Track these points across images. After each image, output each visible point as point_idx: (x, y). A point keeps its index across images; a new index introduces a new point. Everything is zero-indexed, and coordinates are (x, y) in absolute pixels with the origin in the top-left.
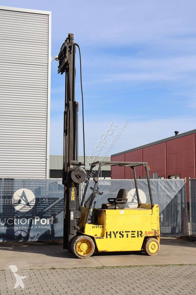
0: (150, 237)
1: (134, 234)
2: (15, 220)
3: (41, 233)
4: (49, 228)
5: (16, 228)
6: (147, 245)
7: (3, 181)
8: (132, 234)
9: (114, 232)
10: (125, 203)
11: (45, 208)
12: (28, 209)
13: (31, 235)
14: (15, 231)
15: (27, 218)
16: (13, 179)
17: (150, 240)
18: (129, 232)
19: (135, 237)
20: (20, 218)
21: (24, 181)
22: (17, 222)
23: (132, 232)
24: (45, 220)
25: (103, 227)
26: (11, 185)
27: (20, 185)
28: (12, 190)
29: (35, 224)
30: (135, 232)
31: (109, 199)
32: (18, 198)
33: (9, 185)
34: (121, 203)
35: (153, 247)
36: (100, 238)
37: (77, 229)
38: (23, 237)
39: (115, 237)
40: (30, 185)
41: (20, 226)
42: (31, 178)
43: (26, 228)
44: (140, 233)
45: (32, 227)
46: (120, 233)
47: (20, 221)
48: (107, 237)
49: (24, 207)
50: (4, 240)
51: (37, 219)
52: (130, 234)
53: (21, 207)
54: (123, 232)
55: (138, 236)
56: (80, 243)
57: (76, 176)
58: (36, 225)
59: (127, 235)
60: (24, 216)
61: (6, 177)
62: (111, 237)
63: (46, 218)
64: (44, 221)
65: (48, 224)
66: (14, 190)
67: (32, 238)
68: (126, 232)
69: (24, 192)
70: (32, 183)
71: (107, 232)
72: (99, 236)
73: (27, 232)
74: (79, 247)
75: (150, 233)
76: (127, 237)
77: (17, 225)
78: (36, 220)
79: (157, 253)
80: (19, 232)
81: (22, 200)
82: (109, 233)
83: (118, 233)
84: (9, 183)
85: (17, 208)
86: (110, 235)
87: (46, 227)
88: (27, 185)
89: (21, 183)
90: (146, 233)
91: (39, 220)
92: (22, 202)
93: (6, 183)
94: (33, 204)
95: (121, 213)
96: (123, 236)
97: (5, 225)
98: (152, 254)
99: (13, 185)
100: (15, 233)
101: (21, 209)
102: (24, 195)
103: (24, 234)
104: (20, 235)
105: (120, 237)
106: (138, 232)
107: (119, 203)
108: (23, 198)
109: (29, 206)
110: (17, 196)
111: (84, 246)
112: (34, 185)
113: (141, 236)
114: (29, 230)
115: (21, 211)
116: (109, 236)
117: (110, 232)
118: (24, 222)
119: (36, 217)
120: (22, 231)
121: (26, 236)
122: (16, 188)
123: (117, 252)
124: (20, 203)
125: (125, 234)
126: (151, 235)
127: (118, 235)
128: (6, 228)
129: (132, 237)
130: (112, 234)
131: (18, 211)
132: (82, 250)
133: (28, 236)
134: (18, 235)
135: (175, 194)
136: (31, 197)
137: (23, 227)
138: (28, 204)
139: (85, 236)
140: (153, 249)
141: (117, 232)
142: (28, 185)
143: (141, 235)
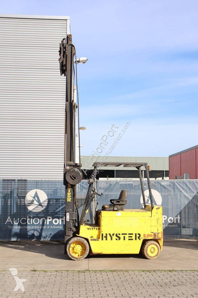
0: (149, 240)
1: (132, 237)
2: (28, 219)
3: (53, 233)
4: (61, 228)
5: (29, 228)
6: (145, 248)
7: (16, 181)
8: (129, 237)
9: (110, 234)
10: (124, 204)
11: (57, 209)
12: (40, 209)
13: (44, 234)
14: (28, 230)
15: (40, 218)
16: (26, 180)
17: (149, 243)
18: (126, 234)
19: (132, 239)
20: (33, 218)
21: (37, 182)
22: (30, 222)
23: (129, 234)
24: (58, 220)
25: (99, 229)
26: (24, 186)
27: (33, 186)
28: (25, 191)
29: (48, 223)
30: (132, 234)
31: (111, 201)
32: (31, 199)
33: (23, 186)
34: (119, 205)
35: (152, 250)
36: (95, 240)
37: (73, 231)
38: (36, 237)
39: (112, 239)
40: (43, 186)
41: (33, 226)
42: (43, 179)
43: (39, 228)
44: (138, 236)
45: (45, 227)
46: (116, 235)
47: (33, 221)
48: (102, 239)
49: (37, 207)
50: (18, 239)
51: (50, 219)
52: (127, 236)
53: (35, 207)
54: (119, 234)
55: (136, 239)
56: (75, 245)
57: (71, 177)
58: (48, 225)
59: (124, 237)
60: (37, 216)
61: (20, 178)
62: (106, 240)
63: (58, 218)
64: (56, 221)
65: (60, 224)
66: (27, 191)
67: (44, 237)
68: (122, 234)
69: (36, 193)
70: (45, 184)
71: (102, 234)
72: (95, 237)
73: (40, 231)
74: (73, 249)
75: (149, 235)
76: (124, 239)
77: (30, 225)
78: (48, 220)
79: (156, 257)
80: (32, 232)
81: (35, 201)
82: (104, 235)
83: (115, 235)
84: (23, 184)
85: (30, 208)
86: (106, 237)
87: (58, 227)
88: (39, 186)
89: (34, 184)
90: (144, 235)
91: (51, 220)
92: (35, 202)
93: (19, 184)
94: (46, 204)
95: (117, 215)
96: (119, 238)
97: (19, 225)
98: (152, 257)
99: (26, 186)
100: (27, 232)
101: (34, 209)
102: (36, 195)
103: (36, 234)
104: (33, 235)
105: (117, 239)
106: (136, 234)
107: (117, 205)
108: (36, 198)
109: (42, 206)
110: (29, 196)
111: (79, 248)
112: (46, 186)
113: (140, 239)
114: (42, 229)
115: (33, 211)
116: (104, 239)
117: (106, 234)
118: (36, 221)
119: (48, 217)
120: (35, 230)
121: (39, 236)
122: (29, 188)
123: (113, 254)
124: (32, 203)
125: (122, 237)
126: (150, 238)
127: (114, 237)
128: (19, 227)
129: (129, 239)
130: (108, 236)
131: (30, 211)
132: (76, 251)
133: (40, 236)
134: (31, 234)
135: (193, 195)
136: (43, 197)
137: (36, 227)
138: (40, 205)
139: (79, 238)
140: (152, 253)
141: (113, 234)
142: (41, 186)
143: (139, 237)
